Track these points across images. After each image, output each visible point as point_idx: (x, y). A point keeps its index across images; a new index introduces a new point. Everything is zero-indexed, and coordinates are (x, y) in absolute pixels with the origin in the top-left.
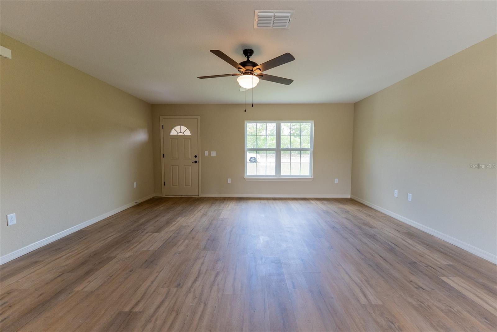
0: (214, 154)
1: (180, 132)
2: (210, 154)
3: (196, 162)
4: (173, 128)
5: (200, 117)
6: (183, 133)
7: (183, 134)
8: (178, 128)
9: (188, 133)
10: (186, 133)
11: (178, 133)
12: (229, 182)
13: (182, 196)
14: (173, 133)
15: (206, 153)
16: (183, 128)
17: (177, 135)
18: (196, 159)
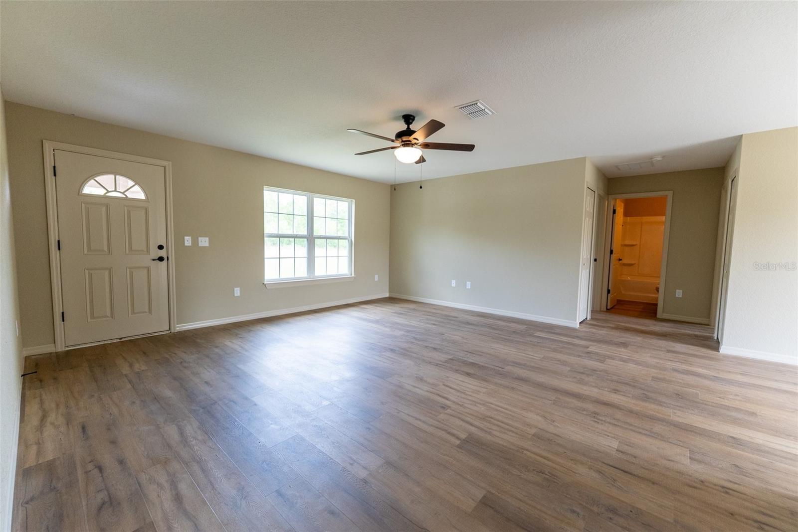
0: (204, 242)
1: (115, 190)
2: (195, 241)
3: (161, 259)
4: (92, 176)
5: (171, 163)
6: (123, 193)
7: (124, 196)
8: (107, 180)
9: (137, 193)
10: (130, 195)
11: (108, 192)
12: (237, 294)
13: (122, 340)
14: (91, 189)
15: (188, 241)
16: (124, 183)
17: (105, 197)
18: (162, 253)
